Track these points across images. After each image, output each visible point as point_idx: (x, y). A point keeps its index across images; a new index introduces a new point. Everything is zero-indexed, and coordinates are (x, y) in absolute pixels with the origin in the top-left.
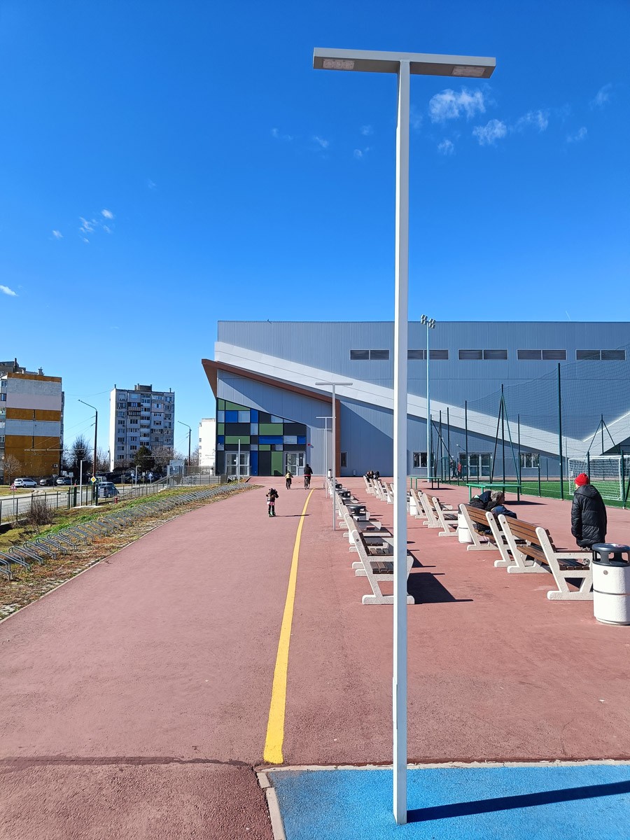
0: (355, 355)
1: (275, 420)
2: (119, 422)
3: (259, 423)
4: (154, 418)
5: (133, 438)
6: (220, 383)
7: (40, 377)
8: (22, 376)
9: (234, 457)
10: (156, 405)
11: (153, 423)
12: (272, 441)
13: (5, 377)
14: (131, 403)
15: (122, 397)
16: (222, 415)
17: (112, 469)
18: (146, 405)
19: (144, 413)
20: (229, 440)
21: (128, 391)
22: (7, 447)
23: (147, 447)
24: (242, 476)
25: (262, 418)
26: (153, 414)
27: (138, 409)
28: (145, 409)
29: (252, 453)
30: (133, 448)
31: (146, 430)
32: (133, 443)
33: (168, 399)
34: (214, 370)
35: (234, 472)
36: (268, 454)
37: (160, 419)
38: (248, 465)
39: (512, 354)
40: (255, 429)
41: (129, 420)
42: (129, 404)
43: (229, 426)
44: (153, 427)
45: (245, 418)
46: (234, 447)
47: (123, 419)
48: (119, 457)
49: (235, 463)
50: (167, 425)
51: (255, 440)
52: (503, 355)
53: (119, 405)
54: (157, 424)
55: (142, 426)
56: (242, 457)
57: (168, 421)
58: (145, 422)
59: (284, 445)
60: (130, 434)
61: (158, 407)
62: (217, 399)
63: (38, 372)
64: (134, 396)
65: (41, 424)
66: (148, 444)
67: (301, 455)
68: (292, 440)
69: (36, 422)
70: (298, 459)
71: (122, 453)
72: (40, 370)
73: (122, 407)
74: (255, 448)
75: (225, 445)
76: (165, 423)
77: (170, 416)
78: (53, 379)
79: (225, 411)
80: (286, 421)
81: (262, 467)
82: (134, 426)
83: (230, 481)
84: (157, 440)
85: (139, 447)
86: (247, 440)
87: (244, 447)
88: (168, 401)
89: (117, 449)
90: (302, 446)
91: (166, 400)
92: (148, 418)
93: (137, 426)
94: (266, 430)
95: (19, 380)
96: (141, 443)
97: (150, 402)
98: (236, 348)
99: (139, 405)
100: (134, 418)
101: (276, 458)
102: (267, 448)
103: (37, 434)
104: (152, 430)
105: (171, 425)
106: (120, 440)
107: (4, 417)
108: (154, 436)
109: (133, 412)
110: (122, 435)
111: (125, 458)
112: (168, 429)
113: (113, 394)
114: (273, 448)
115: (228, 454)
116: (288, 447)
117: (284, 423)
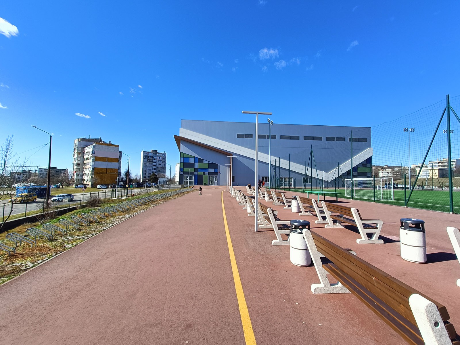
0: (239, 136)
1: (205, 162)
2: (144, 164)
3: (198, 163)
4: (158, 163)
5: (150, 170)
6: (182, 146)
7: (110, 144)
8: (102, 144)
9: (187, 177)
10: (159, 157)
11: (157, 164)
12: (204, 171)
13: (95, 144)
14: (149, 156)
15: (146, 154)
16: (182, 159)
17: (141, 181)
18: (155, 157)
19: (154, 161)
20: (185, 170)
21: (148, 152)
22: (95, 172)
23: (155, 173)
24: (190, 185)
25: (200, 161)
26: (158, 161)
27: (152, 159)
28: (155, 159)
29: (195, 176)
30: (149, 174)
31: (155, 167)
32: (150, 172)
33: (164, 155)
34: (179, 140)
35: (187, 184)
36: (202, 176)
37: (160, 162)
38: (193, 180)
39: (301, 138)
40: (196, 166)
41: (148, 163)
42: (148, 157)
43: (185, 165)
44: (157, 166)
45: (192, 161)
46: (187, 173)
47: (146, 163)
48: (144, 177)
49: (188, 180)
50: (163, 165)
51: (196, 170)
52: (298, 138)
53: (144, 157)
54: (159, 165)
55: (153, 166)
56: (190, 177)
57: (163, 163)
58: (155, 164)
59: (208, 172)
60: (148, 168)
61: (160, 158)
62: (180, 152)
63: (109, 143)
64: (150, 154)
65: (110, 163)
66: (155, 172)
67: (216, 177)
68: (212, 170)
69: (108, 163)
70: (214, 178)
71: (145, 175)
72: (110, 142)
73: (145, 158)
74: (196, 173)
75: (183, 172)
76: (162, 165)
77: (164, 162)
78: (115, 145)
79: (184, 157)
80: (209, 163)
81: (199, 181)
82: (150, 165)
83: (185, 187)
84: (159, 171)
85: (152, 173)
86: (193, 170)
87: (192, 173)
88: (163, 157)
89: (143, 174)
90: (216, 173)
91: (163, 156)
92: (156, 163)
93: (151, 165)
94: (201, 166)
95: (101, 145)
96: (153, 172)
97: (157, 156)
98: (189, 131)
99: (152, 157)
100: (150, 162)
101: (205, 178)
102: (202, 174)
103: (108, 168)
104: (157, 167)
105: (165, 165)
106: (144, 171)
107: (94, 160)
108: (158, 169)
109: (150, 160)
110: (145, 169)
111: (146, 177)
112: (164, 167)
113: (142, 153)
114: (204, 173)
115: (185, 176)
116: (210, 173)
117: (208, 163)
